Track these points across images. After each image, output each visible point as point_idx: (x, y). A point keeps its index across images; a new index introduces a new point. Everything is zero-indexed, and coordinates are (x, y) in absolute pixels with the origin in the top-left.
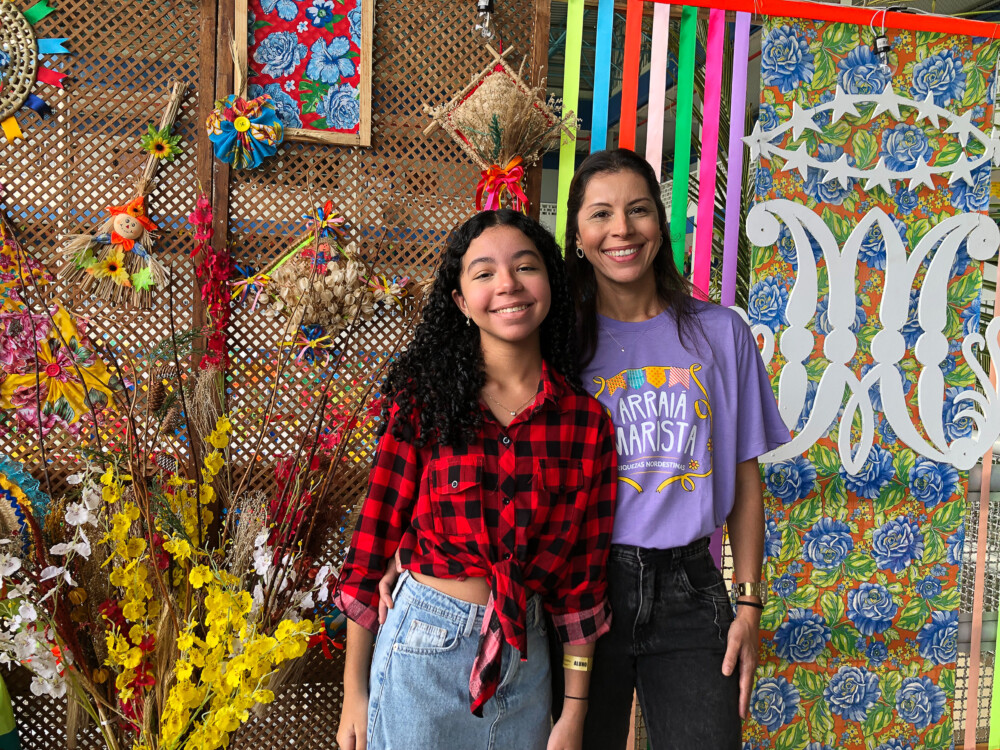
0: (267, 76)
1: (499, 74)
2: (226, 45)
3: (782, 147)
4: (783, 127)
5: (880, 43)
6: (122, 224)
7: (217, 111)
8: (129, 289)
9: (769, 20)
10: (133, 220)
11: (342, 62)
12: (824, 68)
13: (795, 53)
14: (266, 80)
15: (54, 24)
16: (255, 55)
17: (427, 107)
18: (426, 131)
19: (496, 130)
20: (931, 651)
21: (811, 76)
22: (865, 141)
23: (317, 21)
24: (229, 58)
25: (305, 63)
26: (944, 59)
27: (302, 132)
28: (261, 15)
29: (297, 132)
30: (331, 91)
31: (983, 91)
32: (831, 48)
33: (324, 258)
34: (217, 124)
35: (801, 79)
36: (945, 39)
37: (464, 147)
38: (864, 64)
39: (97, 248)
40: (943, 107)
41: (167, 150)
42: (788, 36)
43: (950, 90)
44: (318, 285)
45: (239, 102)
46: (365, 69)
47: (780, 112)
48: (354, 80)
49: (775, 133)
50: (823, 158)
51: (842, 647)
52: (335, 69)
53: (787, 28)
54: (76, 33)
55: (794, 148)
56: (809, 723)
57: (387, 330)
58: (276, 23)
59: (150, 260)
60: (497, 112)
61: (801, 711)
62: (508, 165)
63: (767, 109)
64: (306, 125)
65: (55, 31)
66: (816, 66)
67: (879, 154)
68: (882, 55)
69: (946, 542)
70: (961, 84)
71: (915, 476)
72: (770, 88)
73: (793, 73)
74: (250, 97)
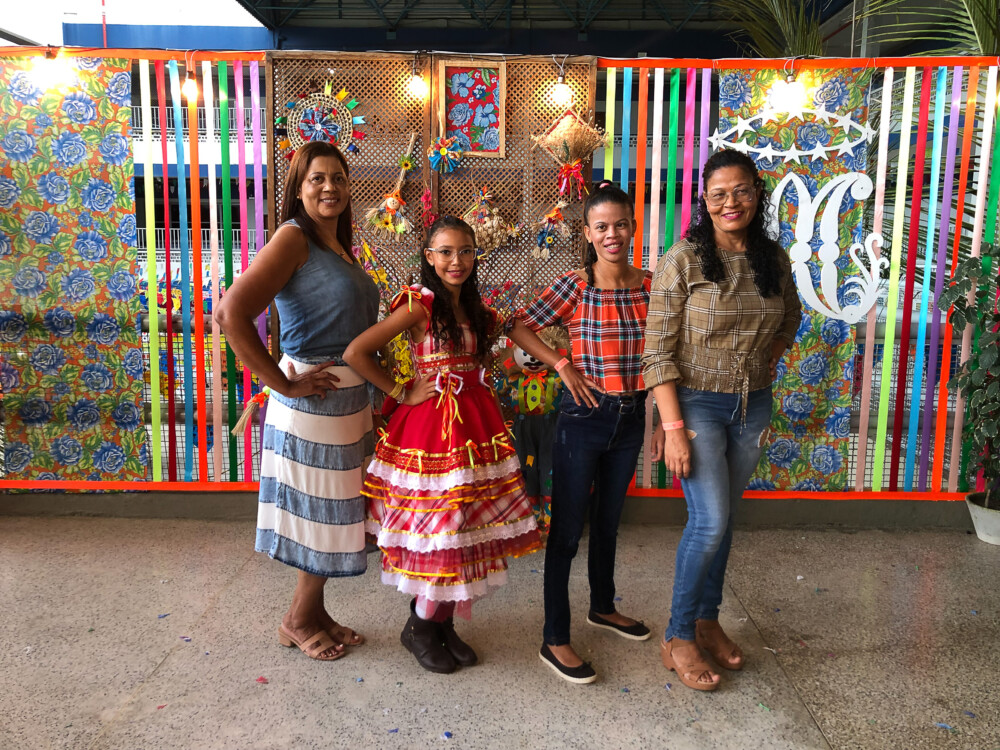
0: (455, 126)
1: (568, 116)
2: (436, 113)
3: (732, 141)
4: (733, 130)
5: (790, 79)
6: (390, 202)
7: (432, 146)
8: (394, 233)
9: (723, 72)
10: (396, 201)
11: (490, 116)
12: (758, 94)
13: (739, 88)
14: (455, 128)
15: (359, 110)
16: (449, 116)
17: (533, 136)
18: (533, 148)
19: (566, 148)
20: (833, 431)
21: (750, 99)
22: (787, 133)
23: (478, 96)
24: (436, 118)
25: (473, 117)
26: (834, 83)
27: (472, 153)
28: (451, 97)
29: (468, 153)
30: (485, 131)
31: (860, 99)
32: (761, 82)
33: (483, 215)
34: (432, 152)
35: (744, 101)
36: (835, 71)
37: (551, 155)
39: (381, 213)
40: (834, 111)
41: (410, 164)
42: (734, 79)
43: (839, 100)
44: (480, 229)
45: (441, 140)
46: (502, 119)
47: (731, 121)
48: (496, 125)
49: (728, 133)
50: (760, 146)
51: (778, 427)
52: (486, 120)
53: (733, 75)
54: (369, 113)
55: (740, 141)
58: (458, 99)
59: (403, 219)
60: (567, 137)
62: (574, 164)
63: (724, 121)
64: (474, 149)
65: (360, 113)
66: (753, 94)
67: (796, 141)
69: (843, 367)
70: (847, 97)
71: (825, 329)
72: (726, 107)
73: (739, 99)
74: (447, 138)
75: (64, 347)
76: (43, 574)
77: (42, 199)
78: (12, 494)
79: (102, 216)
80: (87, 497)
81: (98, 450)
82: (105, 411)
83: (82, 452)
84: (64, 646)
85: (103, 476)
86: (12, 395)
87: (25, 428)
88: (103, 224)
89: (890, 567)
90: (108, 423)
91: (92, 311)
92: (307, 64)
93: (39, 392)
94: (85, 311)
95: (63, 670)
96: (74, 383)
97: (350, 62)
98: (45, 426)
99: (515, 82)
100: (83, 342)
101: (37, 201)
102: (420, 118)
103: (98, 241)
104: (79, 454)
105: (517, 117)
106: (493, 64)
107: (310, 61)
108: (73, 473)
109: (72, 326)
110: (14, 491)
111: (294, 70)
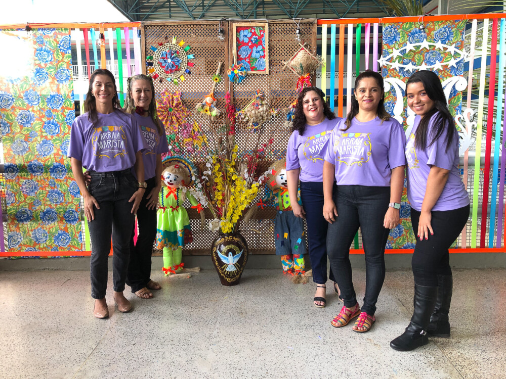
0: (242, 58)
1: (302, 51)
2: (231, 51)
3: (391, 62)
4: (390, 56)
5: (421, 27)
6: (208, 99)
7: (230, 69)
8: (211, 116)
9: (384, 24)
10: (211, 99)
11: (260, 52)
12: (403, 36)
13: (393, 33)
15: (191, 51)
16: (238, 53)
17: (283, 62)
18: (283, 68)
19: (302, 67)
21: (399, 39)
22: (419, 57)
23: (254, 42)
24: (232, 54)
25: (251, 53)
26: (445, 28)
27: (251, 72)
28: (239, 42)
29: (250, 72)
30: (258, 60)
31: (460, 37)
32: (405, 30)
33: (258, 105)
34: (230, 72)
35: (396, 40)
36: (445, 22)
37: (294, 71)
38: (417, 33)
39: (203, 106)
40: (445, 43)
41: (218, 80)
42: (391, 28)
43: (448, 37)
44: (257, 112)
45: (235, 65)
46: (267, 53)
47: (389, 51)
48: (264, 57)
49: (388, 57)
50: (405, 64)
52: (258, 54)
53: (390, 26)
54: (196, 53)
55: (395, 62)
56: (407, 236)
57: (274, 123)
58: (243, 44)
59: (215, 108)
60: (302, 62)
61: (404, 233)
62: (306, 76)
63: (385, 51)
64: (252, 70)
65: (191, 53)
66: (401, 36)
67: (424, 60)
68: (422, 30)
70: (452, 36)
72: (386, 44)
73: (393, 39)
74: (238, 64)
75: (38, 181)
76: (29, 301)
77: (26, 103)
78: (12, 259)
79: (57, 112)
80: (52, 260)
81: (56, 235)
82: (60, 214)
83: (48, 236)
84: (42, 340)
85: (59, 249)
86: (11, 207)
87: (18, 224)
88: (58, 115)
89: (486, 288)
90: (61, 220)
91: (52, 162)
92: (163, 28)
93: (25, 205)
94: (48, 162)
95: (42, 353)
96: (44, 200)
97: (185, 26)
98: (29, 223)
99: (273, 34)
100: (47, 178)
101: (23, 104)
102: (223, 54)
103: (56, 125)
104: (46, 237)
105: (275, 52)
106: (262, 24)
107: (164, 26)
108: (44, 247)
109: (42, 169)
110: (13, 258)
111: (156, 31)
